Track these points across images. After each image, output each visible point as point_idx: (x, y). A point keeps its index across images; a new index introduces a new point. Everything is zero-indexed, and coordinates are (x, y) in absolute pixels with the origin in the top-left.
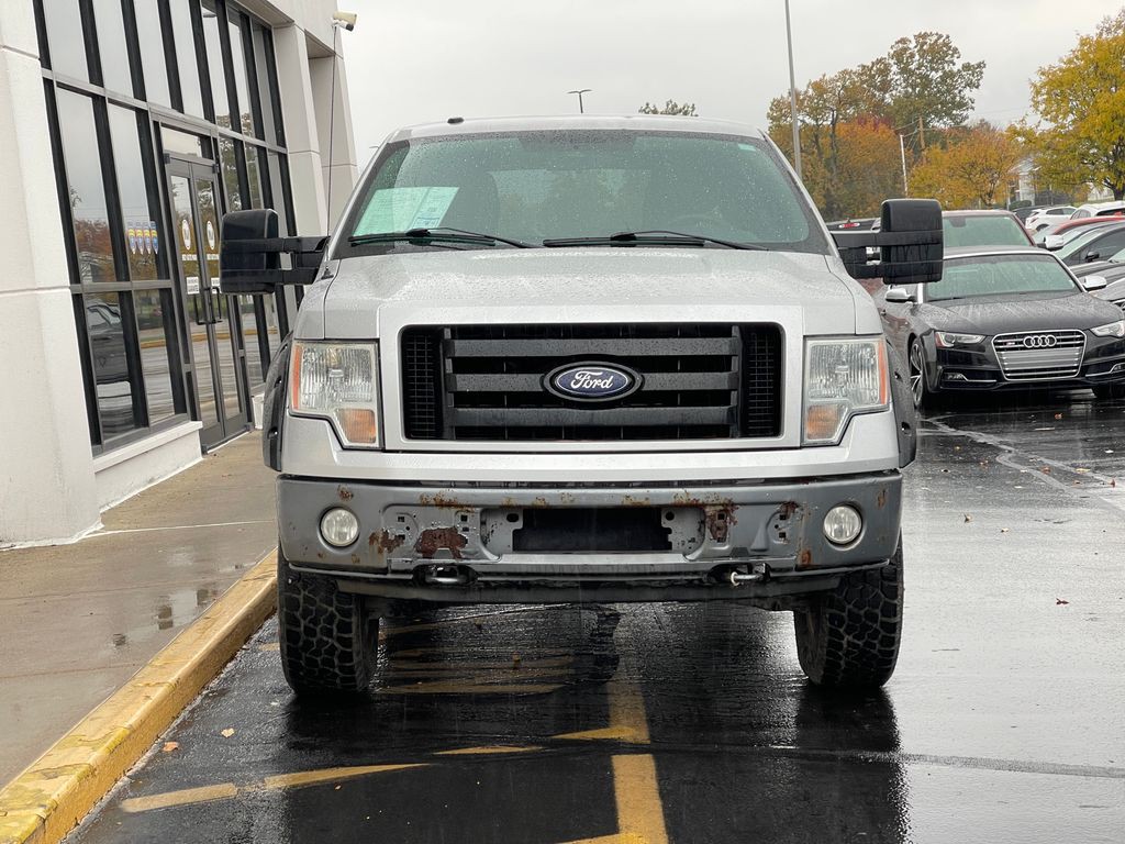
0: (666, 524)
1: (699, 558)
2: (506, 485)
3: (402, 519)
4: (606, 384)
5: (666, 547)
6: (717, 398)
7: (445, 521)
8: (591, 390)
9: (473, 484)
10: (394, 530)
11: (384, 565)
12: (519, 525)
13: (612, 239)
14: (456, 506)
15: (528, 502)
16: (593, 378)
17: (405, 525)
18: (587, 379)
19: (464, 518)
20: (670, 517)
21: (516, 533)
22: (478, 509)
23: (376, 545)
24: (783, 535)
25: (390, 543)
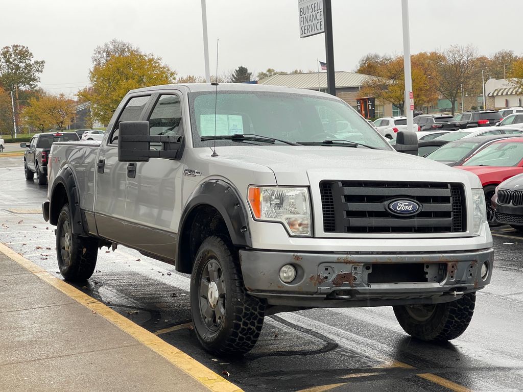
0: (426, 270)
1: (445, 285)
2: (372, 253)
3: (327, 269)
4: (410, 208)
5: (425, 280)
6: (446, 214)
7: (346, 269)
8: (404, 211)
9: (357, 253)
10: (323, 274)
11: (316, 291)
12: (370, 271)
13: (323, 143)
14: (353, 263)
15: (374, 261)
16: (405, 205)
17: (328, 272)
18: (403, 206)
19: (355, 268)
20: (427, 267)
21: (369, 274)
22: (363, 264)
23: (313, 281)
24: (471, 275)
25: (321, 281)
